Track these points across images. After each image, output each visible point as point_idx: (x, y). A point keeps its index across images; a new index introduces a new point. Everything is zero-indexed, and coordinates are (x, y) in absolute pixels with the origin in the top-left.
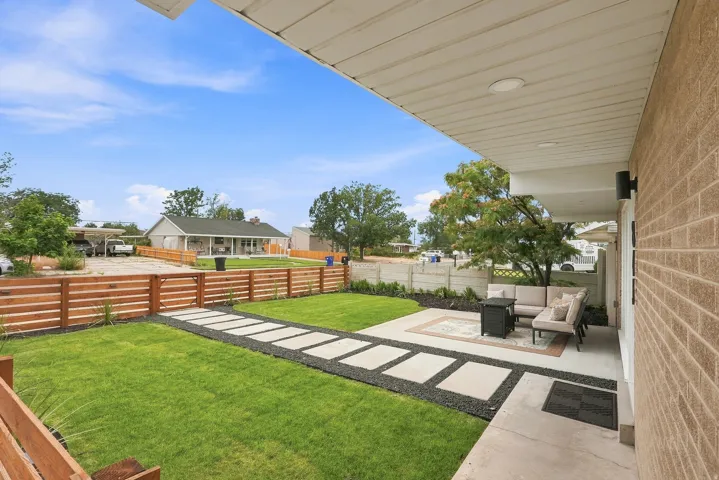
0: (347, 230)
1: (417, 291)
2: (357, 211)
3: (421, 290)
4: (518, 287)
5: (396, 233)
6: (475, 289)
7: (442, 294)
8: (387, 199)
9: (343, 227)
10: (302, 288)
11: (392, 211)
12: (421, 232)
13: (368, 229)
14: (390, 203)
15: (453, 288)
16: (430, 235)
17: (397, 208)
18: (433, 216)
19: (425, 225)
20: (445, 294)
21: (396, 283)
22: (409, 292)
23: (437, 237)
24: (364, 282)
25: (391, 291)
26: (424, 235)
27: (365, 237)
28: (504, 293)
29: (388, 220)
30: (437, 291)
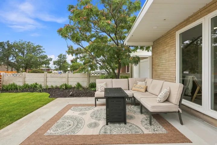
0: (17, 61)
1: (50, 87)
2: (23, 53)
3: (52, 86)
4: (113, 80)
5: (43, 63)
6: (81, 83)
7: (64, 87)
8: (39, 49)
9: (15, 60)
11: (41, 54)
12: (54, 64)
13: (29, 61)
14: (40, 51)
16: (58, 65)
17: (44, 53)
18: (59, 59)
19: (56, 62)
20: (66, 87)
21: (36, 84)
22: (45, 88)
23: (60, 66)
25: (33, 88)
26: (56, 65)
27: (27, 64)
28: (106, 84)
29: (39, 58)
30: (61, 86)
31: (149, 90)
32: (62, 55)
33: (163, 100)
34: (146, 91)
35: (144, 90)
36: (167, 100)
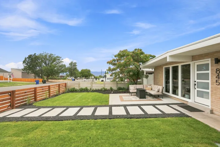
0: (41, 70)
1: (95, 89)
3: (96, 89)
6: (113, 87)
10: (53, 93)
11: (60, 64)
14: (59, 61)
15: (106, 88)
16: (69, 72)
18: (70, 66)
21: (87, 88)
23: (71, 73)
24: (74, 88)
30: (101, 89)
31: (153, 89)
32: (73, 63)
33: (157, 91)
34: (152, 90)
35: (150, 89)
36: (158, 92)
